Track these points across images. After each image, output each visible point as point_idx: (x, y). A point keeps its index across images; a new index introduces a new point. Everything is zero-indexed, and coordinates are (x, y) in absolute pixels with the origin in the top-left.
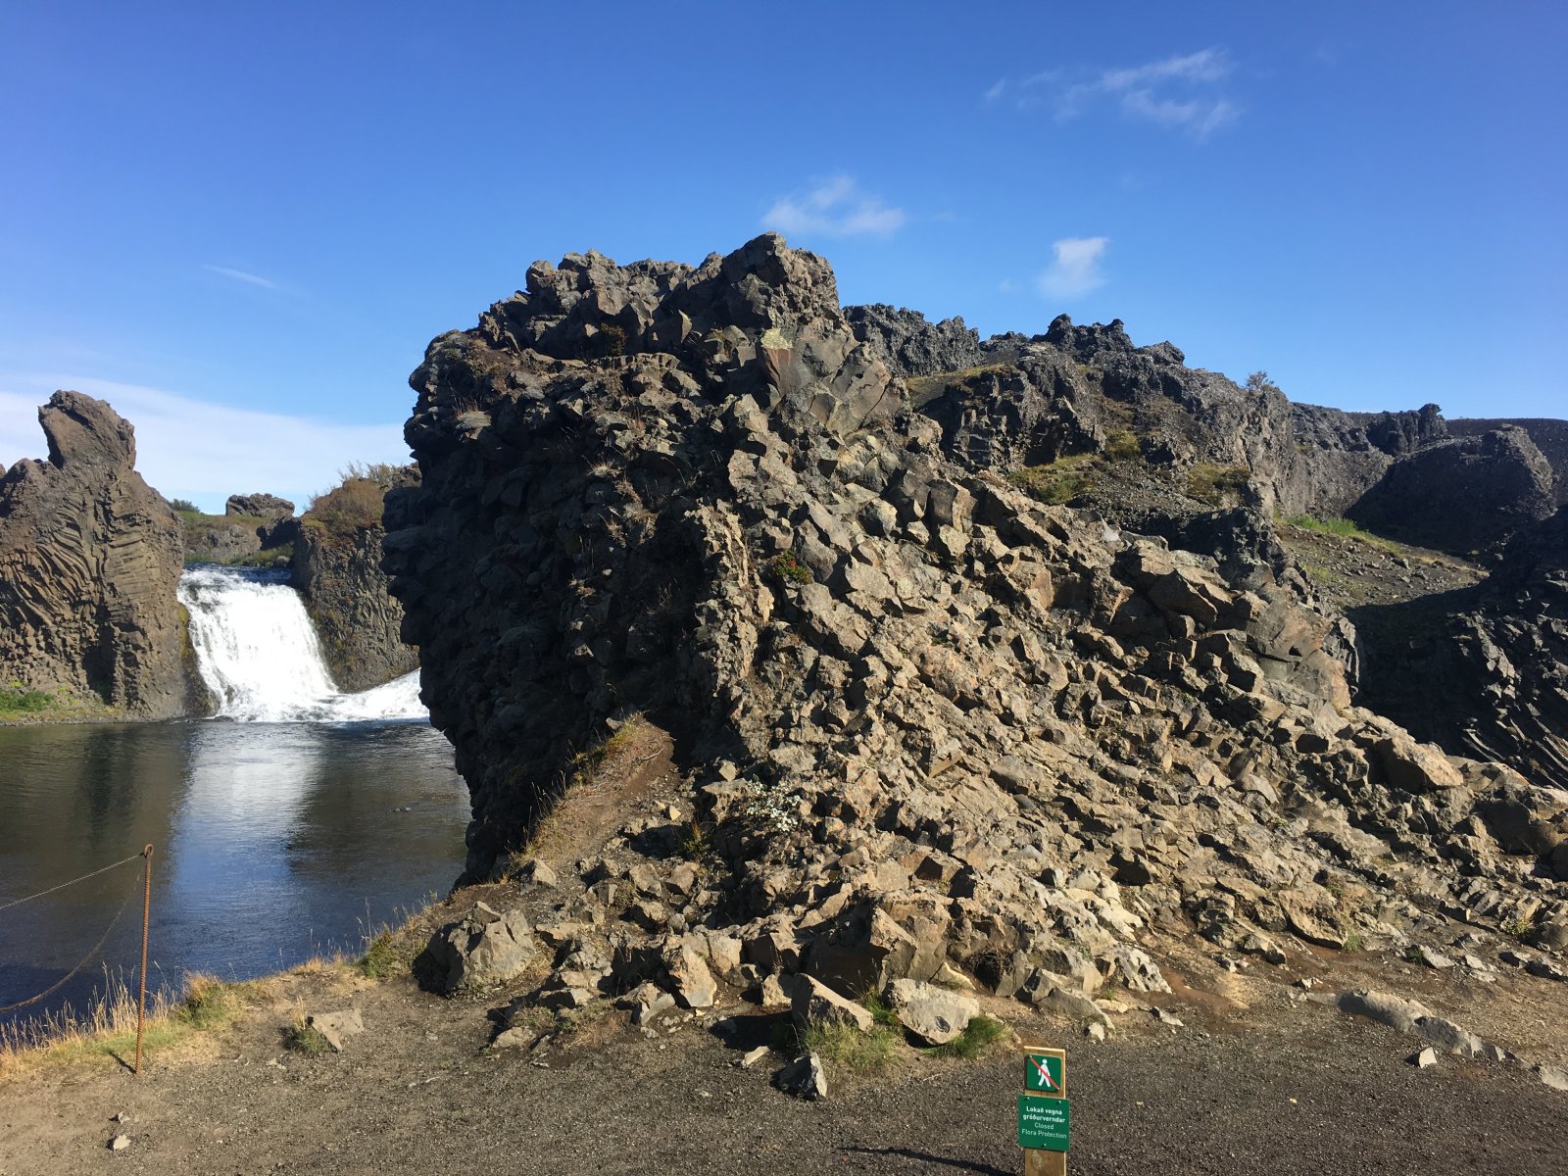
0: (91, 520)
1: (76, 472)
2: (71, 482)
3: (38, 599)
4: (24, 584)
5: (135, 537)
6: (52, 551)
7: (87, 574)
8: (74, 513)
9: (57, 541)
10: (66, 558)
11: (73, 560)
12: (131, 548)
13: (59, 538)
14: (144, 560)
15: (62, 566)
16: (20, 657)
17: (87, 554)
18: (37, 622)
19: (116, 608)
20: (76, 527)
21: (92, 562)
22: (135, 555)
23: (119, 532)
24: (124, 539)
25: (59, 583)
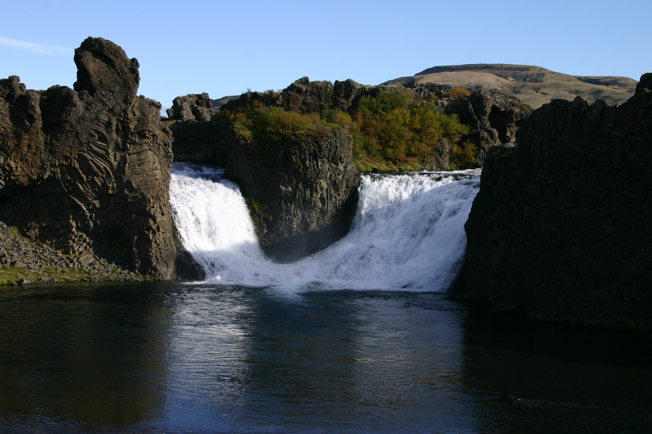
0: (114, 135)
1: (103, 98)
2: (100, 106)
3: (78, 192)
5: (145, 147)
6: (89, 157)
8: (103, 129)
9: (92, 150)
10: (98, 163)
11: (102, 164)
12: (143, 155)
13: (93, 147)
14: (151, 164)
15: (95, 169)
17: (112, 160)
19: (133, 199)
20: (105, 140)
21: (116, 165)
22: (145, 160)
23: (134, 143)
24: (138, 148)
25: (93, 181)
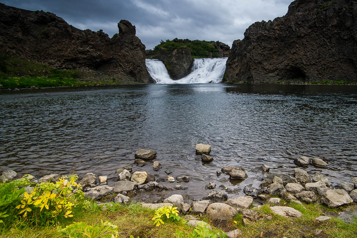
0: (130, 46)
2: (125, 38)
3: (121, 62)
4: (118, 58)
5: (138, 49)
6: (123, 52)
7: (130, 57)
8: (126, 44)
10: (125, 53)
11: (127, 53)
12: (138, 51)
13: (124, 49)
14: (140, 54)
15: (125, 55)
16: (118, 73)
17: (130, 52)
18: (121, 66)
19: (136, 63)
20: (127, 47)
21: (131, 54)
22: (138, 52)
23: (136, 48)
24: (137, 49)
25: (125, 58)
